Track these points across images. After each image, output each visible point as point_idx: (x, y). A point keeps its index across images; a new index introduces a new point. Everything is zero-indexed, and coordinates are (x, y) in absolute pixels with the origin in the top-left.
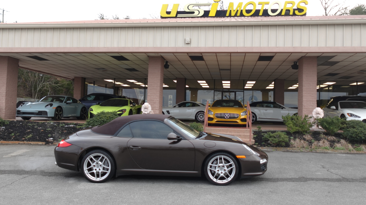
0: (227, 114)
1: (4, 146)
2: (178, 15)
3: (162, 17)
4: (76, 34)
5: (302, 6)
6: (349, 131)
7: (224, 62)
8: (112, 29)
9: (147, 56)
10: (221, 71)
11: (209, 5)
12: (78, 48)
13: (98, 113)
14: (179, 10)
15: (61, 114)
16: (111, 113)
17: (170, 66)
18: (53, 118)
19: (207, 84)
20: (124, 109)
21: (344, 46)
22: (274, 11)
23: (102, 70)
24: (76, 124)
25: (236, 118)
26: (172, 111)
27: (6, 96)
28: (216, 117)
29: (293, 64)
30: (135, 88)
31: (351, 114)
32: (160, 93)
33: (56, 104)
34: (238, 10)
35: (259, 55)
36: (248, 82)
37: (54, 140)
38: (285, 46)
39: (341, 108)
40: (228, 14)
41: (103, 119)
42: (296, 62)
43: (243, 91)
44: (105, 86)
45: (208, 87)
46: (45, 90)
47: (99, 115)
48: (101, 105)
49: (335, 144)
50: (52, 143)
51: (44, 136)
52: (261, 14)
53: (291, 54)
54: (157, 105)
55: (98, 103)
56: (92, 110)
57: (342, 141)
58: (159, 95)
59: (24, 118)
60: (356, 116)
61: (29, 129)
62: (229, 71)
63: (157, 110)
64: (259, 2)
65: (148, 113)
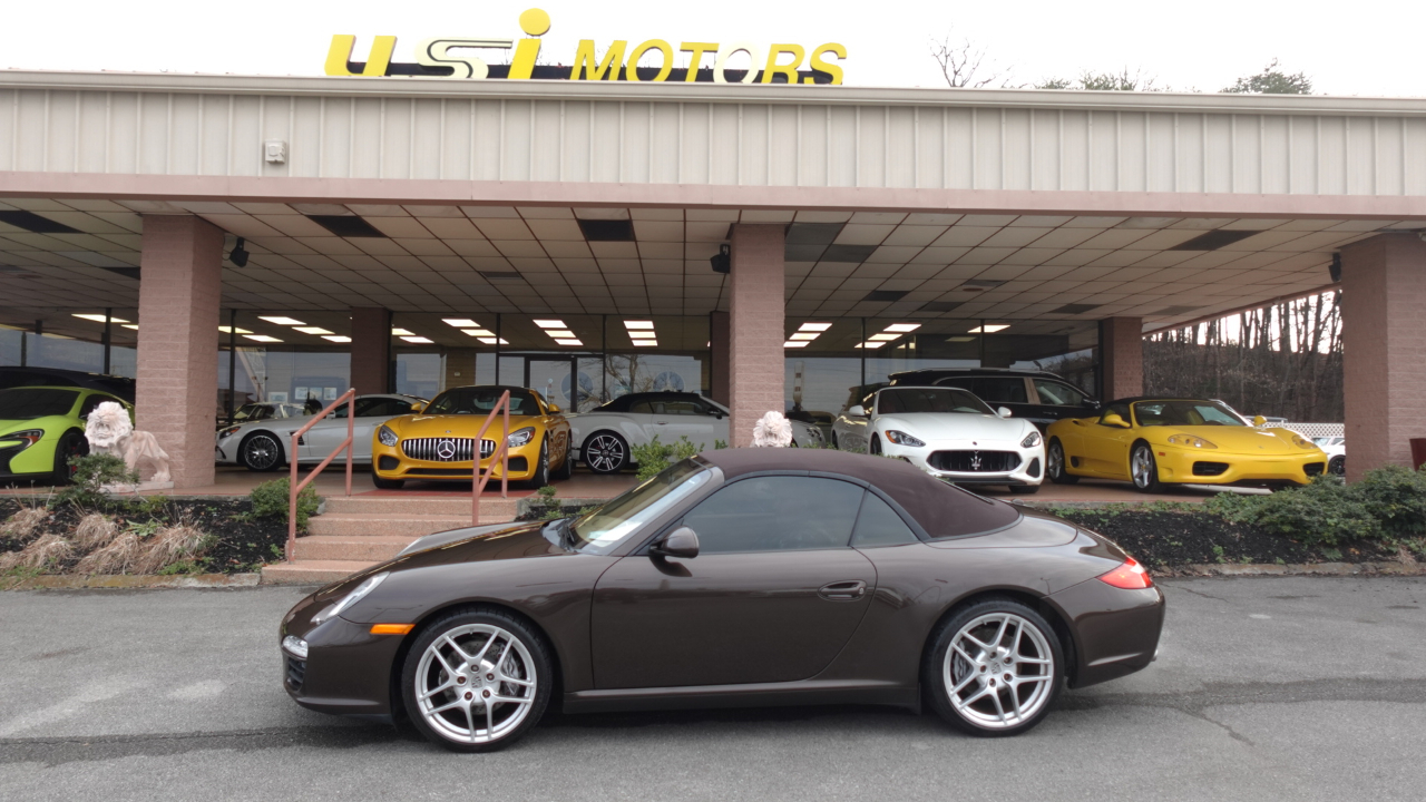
0: (447, 441)
5: (827, 62)
7: (465, 241)
9: (131, 214)
10: (492, 281)
11: (507, 46)
14: (395, 60)
19: (488, 333)
21: (858, 185)
22: (733, 76)
23: (14, 273)
25: (484, 456)
26: (315, 433)
28: (407, 453)
29: (718, 252)
31: (897, 433)
35: (571, 216)
38: (651, 182)
39: (880, 411)
42: (728, 247)
43: (603, 357)
45: (494, 341)
53: (681, 211)
54: (177, 411)
58: (184, 370)
60: (912, 441)
62: (522, 281)
63: (177, 429)
64: (683, 43)
65: (111, 445)
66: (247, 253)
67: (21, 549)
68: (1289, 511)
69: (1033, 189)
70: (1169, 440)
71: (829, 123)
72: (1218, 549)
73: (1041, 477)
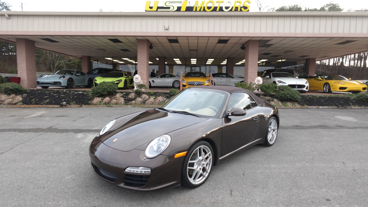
0: (196, 82)
1: (26, 109)
2: (158, 9)
3: (146, 11)
4: (79, 21)
5: (246, 4)
6: (280, 93)
7: (193, 44)
8: (108, 17)
9: (136, 39)
10: (190, 51)
11: (180, 2)
12: (81, 32)
13: (100, 82)
14: (158, 6)
15: (72, 84)
16: (110, 82)
17: (154, 47)
18: (66, 87)
19: (180, 61)
20: (120, 80)
22: (227, 8)
23: (102, 50)
24: (84, 91)
25: (202, 85)
26: (156, 81)
27: (27, 70)
28: (188, 84)
29: (242, 46)
30: (128, 65)
31: (280, 81)
32: (147, 67)
33: (68, 77)
34: (201, 7)
35: (219, 39)
36: (209, 60)
37: (67, 103)
38: (238, 32)
39: (273, 77)
40: (194, 10)
41: (104, 87)
42: (244, 45)
43: (206, 66)
44: (106, 63)
45: (181, 63)
46: (61, 66)
47: (101, 84)
48: (103, 77)
49: (271, 102)
50: (65, 106)
51: (59, 100)
52: (218, 10)
53: (241, 38)
54: (145, 76)
55: (100, 75)
56: (96, 81)
57: (275, 100)
58: (146, 69)
59: (43, 87)
60: (283, 83)
61: (46, 95)
62: (196, 51)
63: (145, 80)
64: (217, 1)
65: (138, 82)
66: (153, 47)
67: (135, 100)
68: (365, 96)
69: (314, 32)
70: (334, 83)
71: (273, 20)
72: (351, 103)
73: (308, 90)
